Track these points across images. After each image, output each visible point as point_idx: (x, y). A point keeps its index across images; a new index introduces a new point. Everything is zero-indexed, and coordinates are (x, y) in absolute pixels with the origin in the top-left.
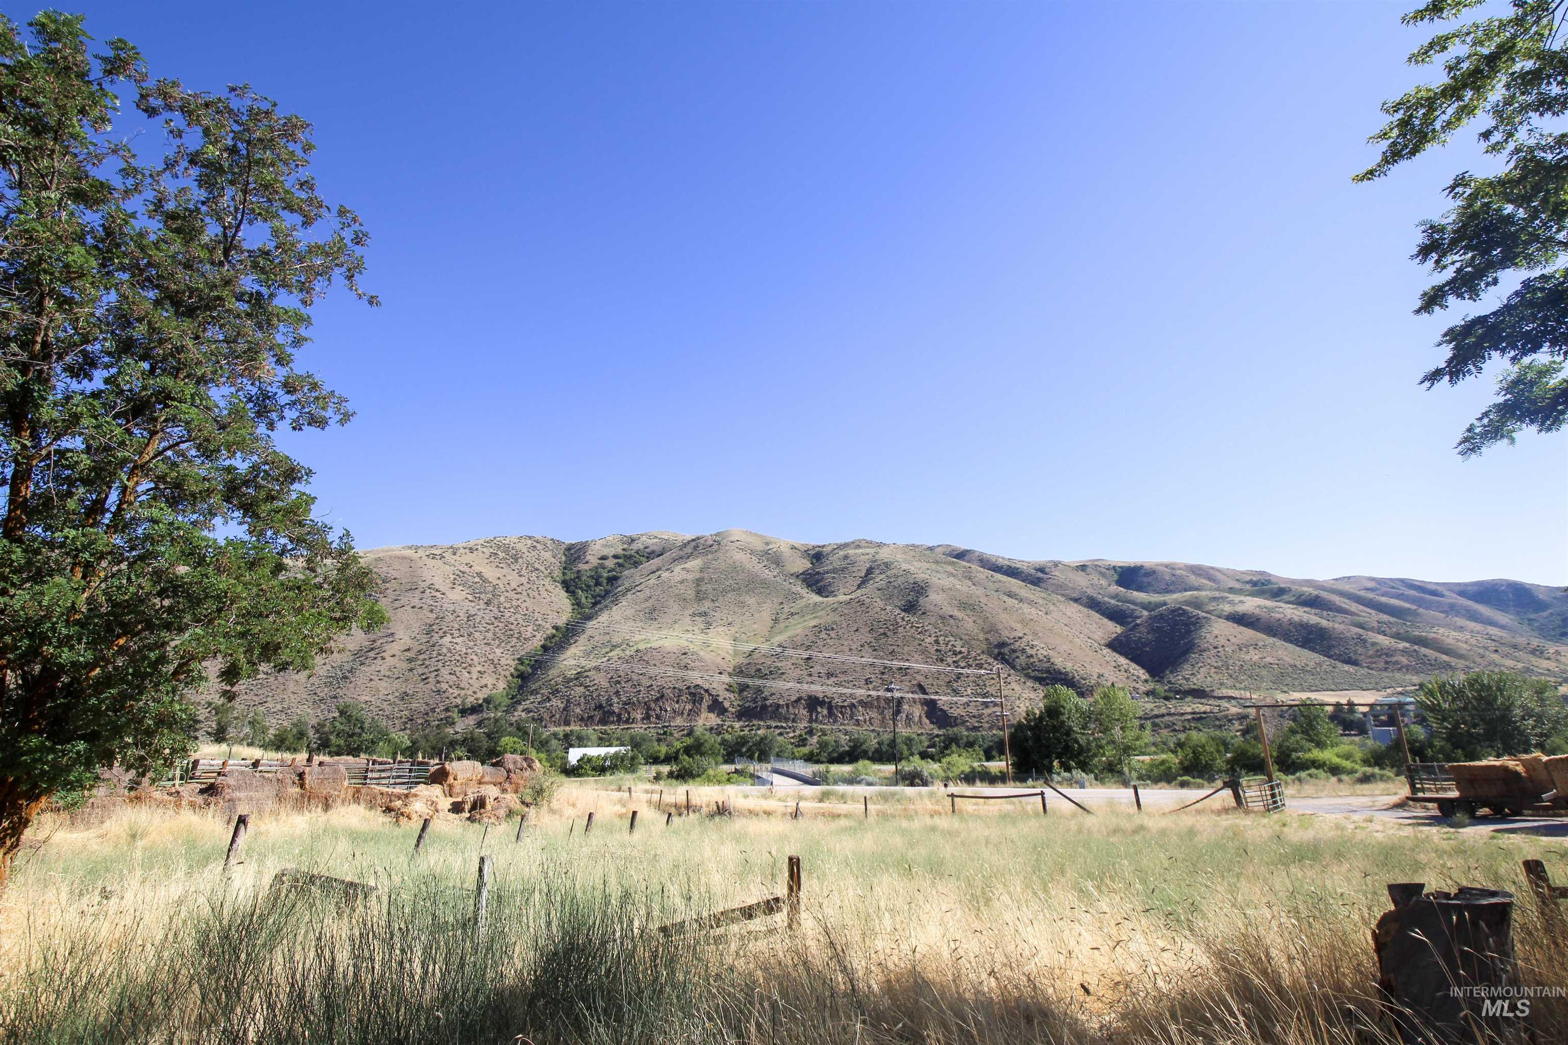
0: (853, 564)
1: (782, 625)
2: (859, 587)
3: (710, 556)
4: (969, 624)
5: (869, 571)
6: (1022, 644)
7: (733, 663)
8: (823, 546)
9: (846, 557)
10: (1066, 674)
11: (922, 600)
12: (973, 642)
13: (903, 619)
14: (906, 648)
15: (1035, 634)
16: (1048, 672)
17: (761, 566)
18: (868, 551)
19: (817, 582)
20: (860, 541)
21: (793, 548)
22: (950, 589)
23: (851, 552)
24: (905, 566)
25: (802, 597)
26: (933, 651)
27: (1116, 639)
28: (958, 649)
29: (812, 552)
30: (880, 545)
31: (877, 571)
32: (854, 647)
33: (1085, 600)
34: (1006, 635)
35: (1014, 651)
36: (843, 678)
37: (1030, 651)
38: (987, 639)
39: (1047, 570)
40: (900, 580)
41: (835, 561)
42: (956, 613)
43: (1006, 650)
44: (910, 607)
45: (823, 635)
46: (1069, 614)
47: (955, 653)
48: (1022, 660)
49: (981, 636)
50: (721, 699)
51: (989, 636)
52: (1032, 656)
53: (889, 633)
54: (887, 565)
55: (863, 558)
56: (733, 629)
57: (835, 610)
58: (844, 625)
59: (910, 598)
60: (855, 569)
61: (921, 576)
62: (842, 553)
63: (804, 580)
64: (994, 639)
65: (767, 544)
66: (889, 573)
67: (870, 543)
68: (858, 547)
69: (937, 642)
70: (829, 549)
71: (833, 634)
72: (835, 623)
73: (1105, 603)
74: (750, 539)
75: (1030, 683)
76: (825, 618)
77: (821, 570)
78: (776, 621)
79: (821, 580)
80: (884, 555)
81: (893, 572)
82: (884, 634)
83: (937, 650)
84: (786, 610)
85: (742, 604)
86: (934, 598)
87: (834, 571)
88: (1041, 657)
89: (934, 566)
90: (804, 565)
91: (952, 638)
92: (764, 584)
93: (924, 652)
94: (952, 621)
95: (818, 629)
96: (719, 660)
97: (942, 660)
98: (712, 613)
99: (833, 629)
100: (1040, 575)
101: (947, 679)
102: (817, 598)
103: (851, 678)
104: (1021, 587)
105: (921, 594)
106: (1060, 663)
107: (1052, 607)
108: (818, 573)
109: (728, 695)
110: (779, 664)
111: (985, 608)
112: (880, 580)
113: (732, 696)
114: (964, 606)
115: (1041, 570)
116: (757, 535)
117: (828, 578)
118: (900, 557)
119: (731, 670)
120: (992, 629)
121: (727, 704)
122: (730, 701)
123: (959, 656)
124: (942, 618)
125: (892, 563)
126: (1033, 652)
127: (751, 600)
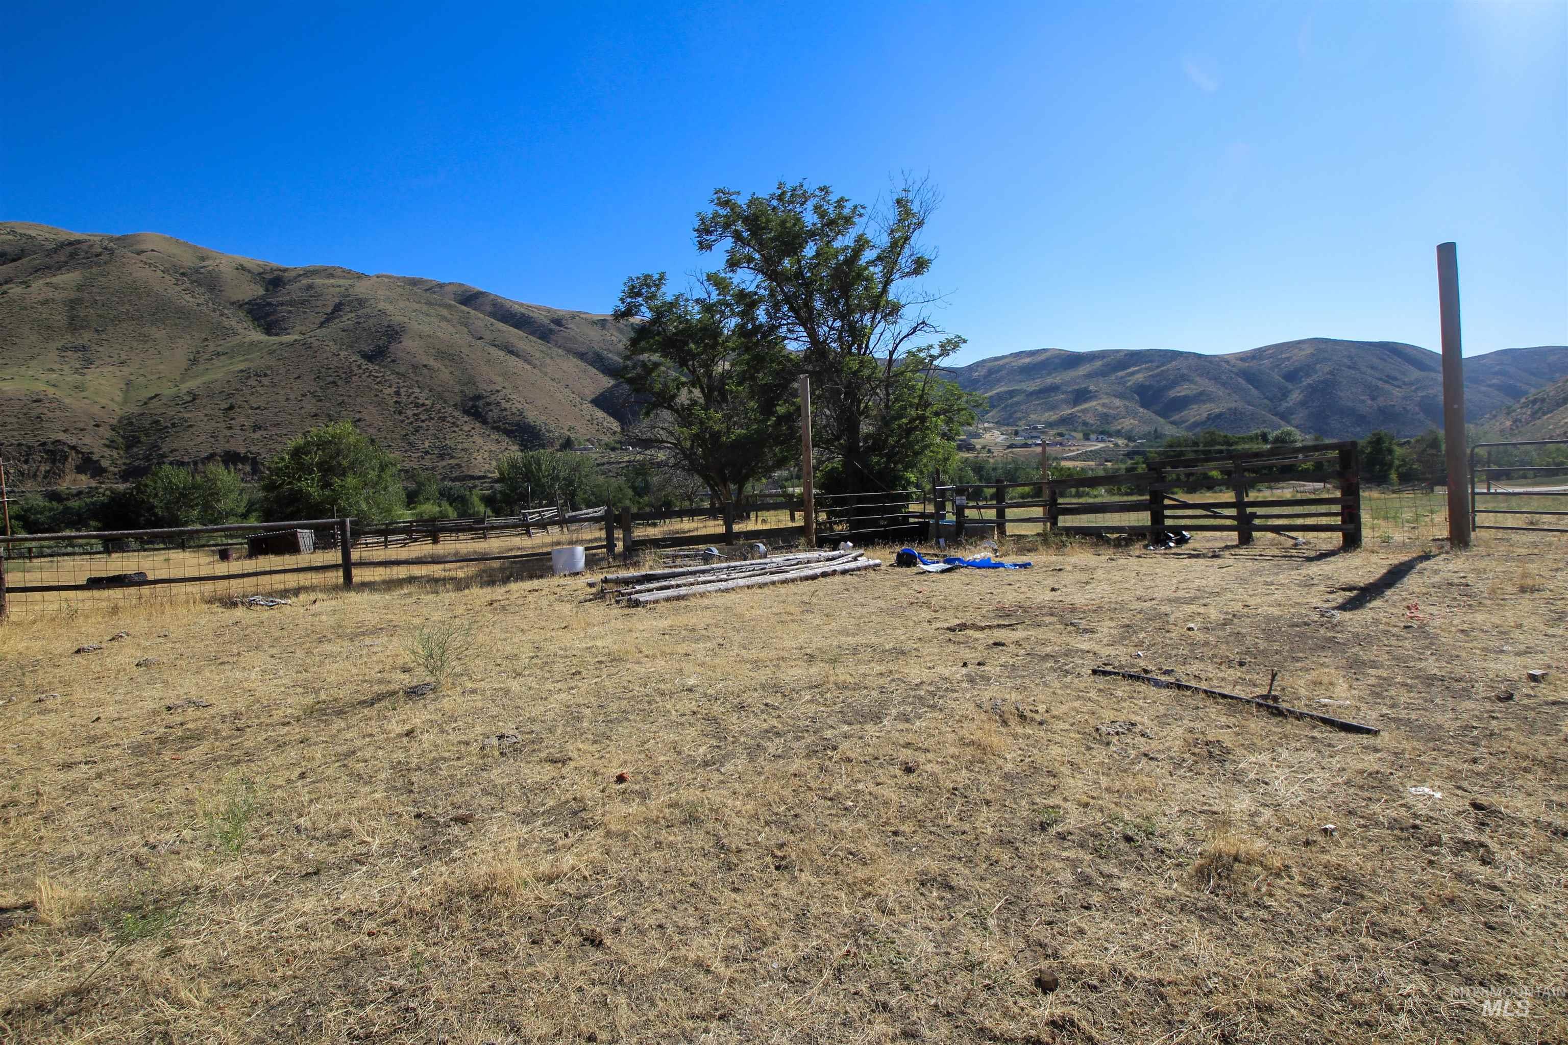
0: (318, 296)
1: (201, 367)
2: (322, 325)
3: (95, 270)
4: (445, 374)
5: (338, 307)
6: (499, 397)
7: (120, 413)
8: (286, 270)
9: (310, 287)
10: (534, 427)
11: (393, 347)
12: (446, 394)
13: (359, 366)
14: (359, 400)
15: (516, 387)
16: (518, 425)
17: (178, 288)
18: (341, 282)
19: (268, 315)
20: (334, 268)
21: (241, 268)
22: (429, 336)
23: (318, 281)
24: (382, 305)
25: (236, 334)
26: (391, 402)
27: (602, 394)
28: (421, 402)
29: (267, 276)
30: (360, 277)
31: (348, 309)
32: (292, 396)
33: (590, 355)
34: (483, 387)
35: (489, 404)
36: (274, 431)
37: (504, 404)
38: (462, 392)
39: (564, 322)
40: (371, 321)
41: (294, 291)
42: (432, 362)
43: (481, 403)
44: (376, 355)
45: (252, 382)
46: (565, 368)
47: (417, 406)
48: (494, 414)
49: (457, 388)
50: (95, 457)
51: (465, 388)
52: (505, 409)
53: (339, 382)
54: (361, 302)
55: (332, 290)
56: (126, 370)
57: (271, 353)
58: (282, 371)
59: (380, 343)
60: (319, 303)
61: (398, 319)
62: (305, 281)
63: (249, 312)
64: (470, 391)
65: (203, 259)
66: (360, 312)
67: (347, 274)
68: (332, 276)
69: (398, 393)
70: (293, 274)
71: (265, 381)
72: (270, 368)
73: (609, 359)
74: (174, 250)
75: (495, 436)
76: (257, 361)
77: (273, 301)
78: (194, 361)
79: (272, 313)
80: (361, 289)
81: (365, 311)
82: (334, 383)
83: (396, 402)
84: (212, 347)
85: (144, 338)
86: (409, 343)
87: (291, 303)
88: (514, 410)
89: (425, 308)
90: (255, 291)
91: (417, 390)
92: (183, 313)
93: (381, 404)
94: (425, 371)
95: (245, 375)
96: (96, 409)
97: (400, 413)
98: (95, 347)
99: (266, 375)
100: (553, 326)
101: (404, 433)
102: (257, 336)
103: (285, 432)
104: (520, 338)
105: (395, 340)
106: (533, 416)
107: (548, 361)
108: (269, 304)
109: (107, 452)
110: (186, 415)
111: (466, 358)
112: (347, 319)
113: (115, 454)
114: (442, 355)
115: (558, 322)
116: (185, 244)
117: (282, 311)
118: (382, 293)
119: (115, 422)
120: (471, 382)
121: (105, 463)
122: (111, 459)
123: (421, 409)
124: (414, 367)
125: (367, 300)
126: (508, 406)
127: (159, 334)
